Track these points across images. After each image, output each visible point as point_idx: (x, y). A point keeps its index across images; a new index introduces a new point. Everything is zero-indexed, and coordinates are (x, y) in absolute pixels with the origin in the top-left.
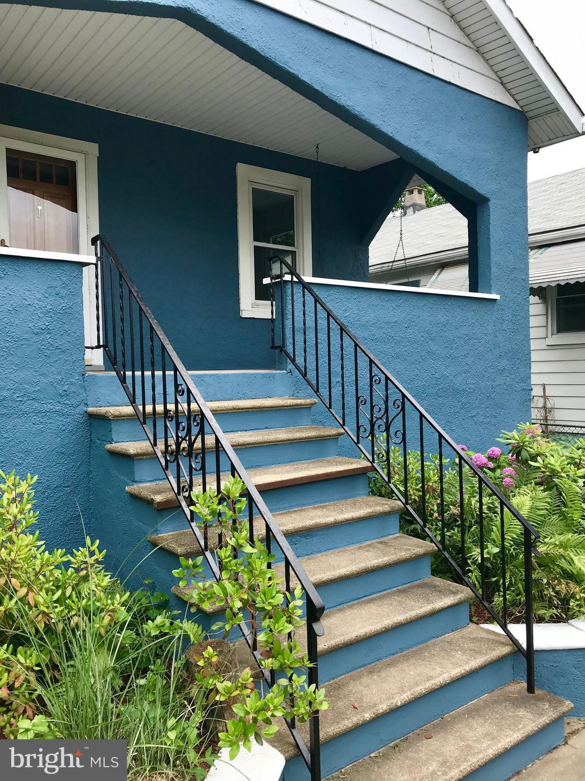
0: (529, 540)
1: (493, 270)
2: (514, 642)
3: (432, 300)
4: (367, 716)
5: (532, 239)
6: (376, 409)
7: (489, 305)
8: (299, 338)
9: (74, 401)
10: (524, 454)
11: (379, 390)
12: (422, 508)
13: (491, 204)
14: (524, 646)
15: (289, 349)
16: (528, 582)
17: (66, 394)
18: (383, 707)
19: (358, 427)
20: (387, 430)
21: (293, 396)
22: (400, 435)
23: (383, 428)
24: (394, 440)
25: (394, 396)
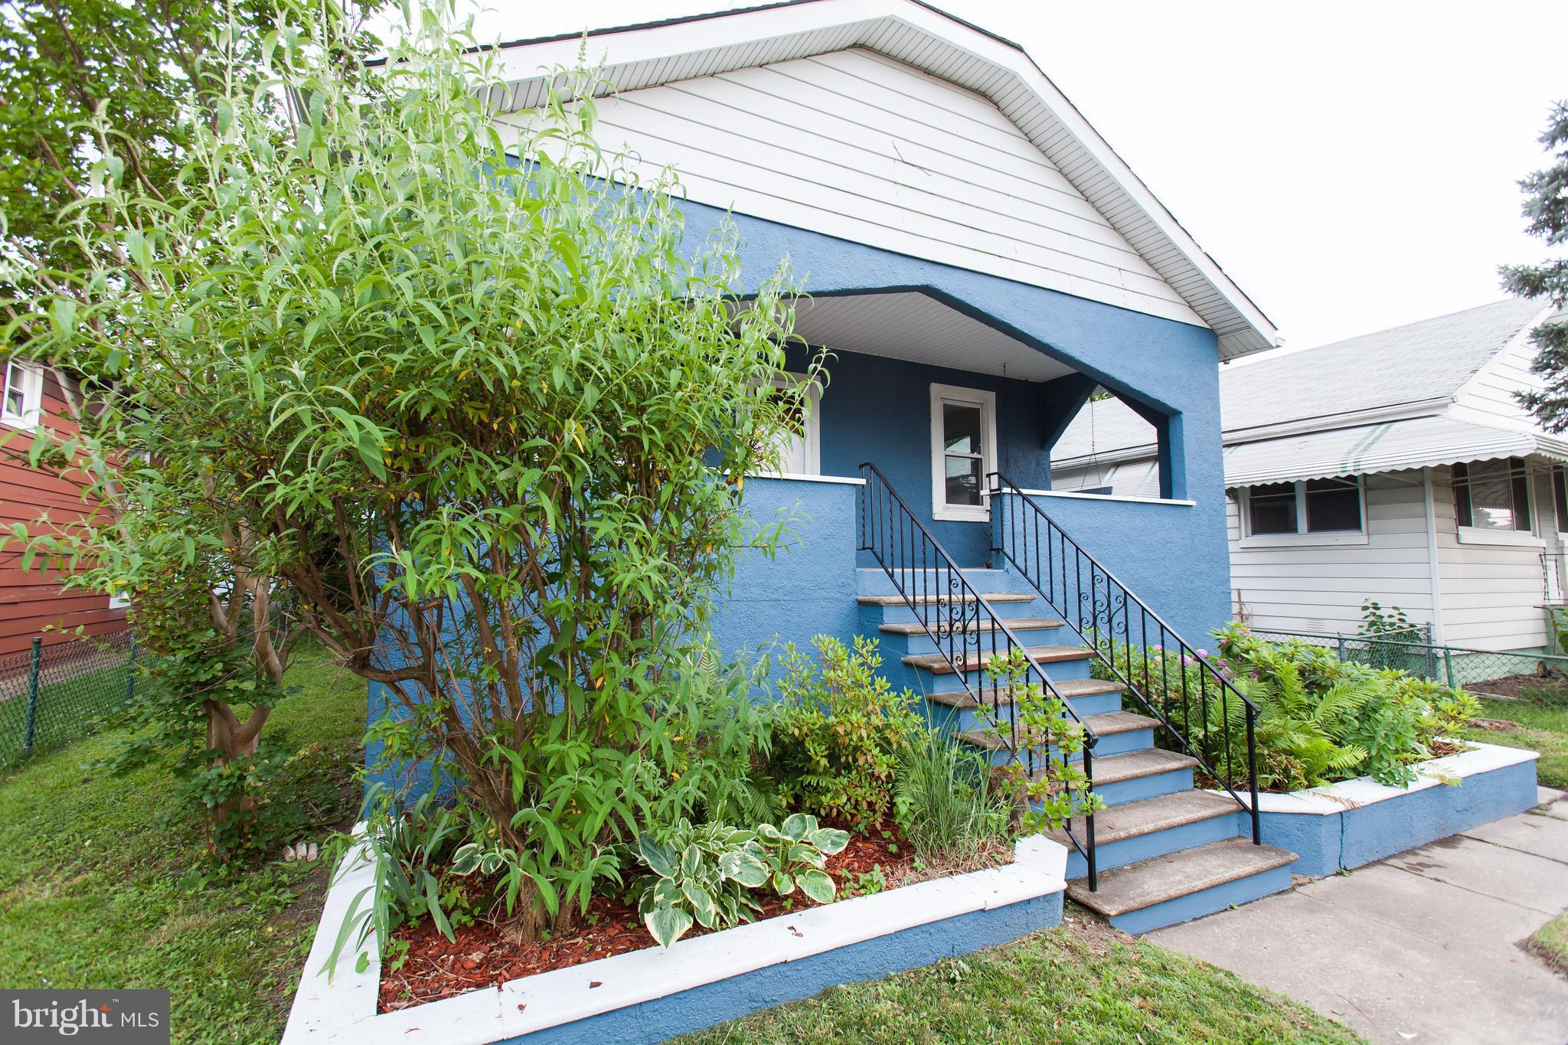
0: (1251, 714)
1: (1188, 477)
2: (1240, 802)
3: (1130, 507)
4: (1123, 834)
5: (1225, 437)
6: (1098, 604)
7: (1185, 510)
8: (1019, 542)
9: (848, 591)
10: (1235, 649)
11: (1101, 588)
12: (1144, 688)
13: (1184, 417)
14: (1250, 806)
15: (1008, 550)
16: (1252, 755)
17: (843, 585)
18: (1134, 831)
19: (1081, 620)
20: (1110, 621)
21: (1009, 592)
22: (1122, 626)
23: (1106, 620)
24: (1116, 629)
25: (1115, 591)
